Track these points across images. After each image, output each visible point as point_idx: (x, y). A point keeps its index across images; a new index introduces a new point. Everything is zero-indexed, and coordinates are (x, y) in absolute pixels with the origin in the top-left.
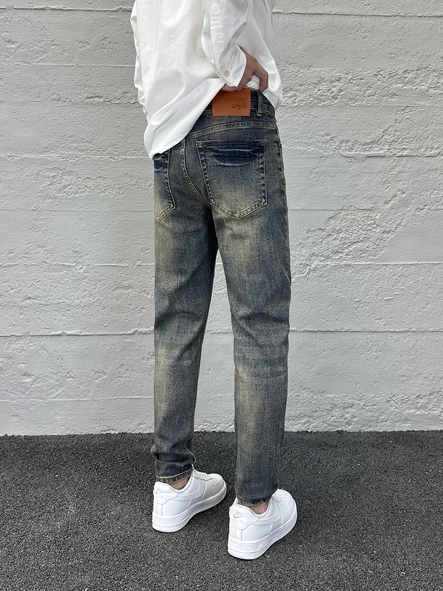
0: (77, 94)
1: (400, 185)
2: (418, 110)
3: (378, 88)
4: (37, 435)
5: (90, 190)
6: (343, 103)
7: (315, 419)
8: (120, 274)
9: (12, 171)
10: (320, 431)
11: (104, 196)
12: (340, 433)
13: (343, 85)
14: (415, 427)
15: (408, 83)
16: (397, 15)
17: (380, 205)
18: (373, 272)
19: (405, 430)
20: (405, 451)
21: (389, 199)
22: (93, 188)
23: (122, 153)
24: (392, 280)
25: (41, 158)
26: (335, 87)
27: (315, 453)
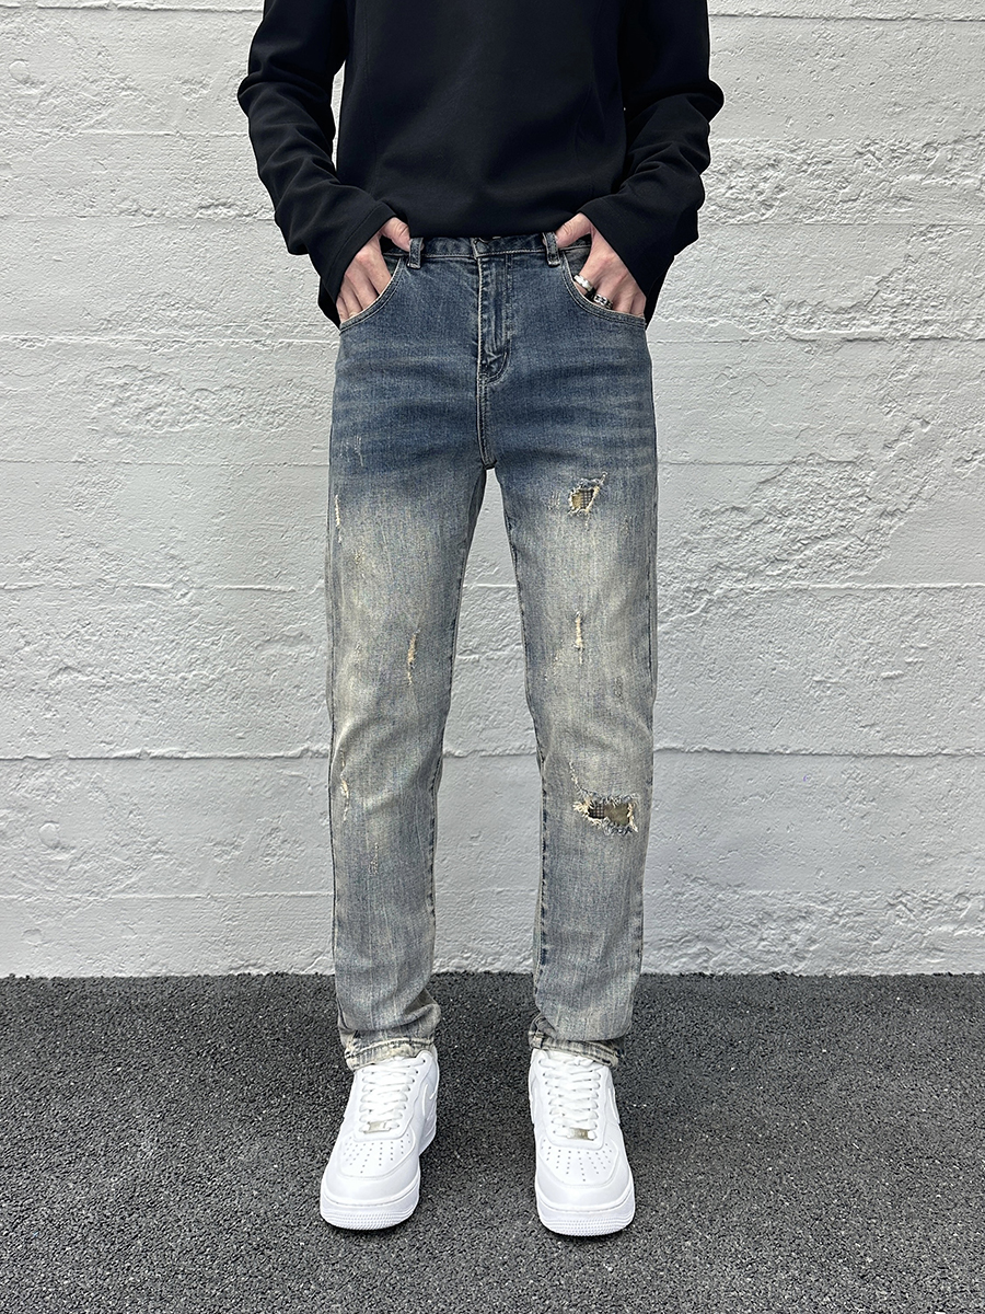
0: (178, 200)
1: (917, 407)
2: (957, 234)
3: (865, 184)
4: (82, 976)
5: (207, 417)
6: (785, 217)
7: (721, 946)
8: (274, 609)
9: (29, 373)
10: (733, 973)
11: (238, 430)
12: (778, 979)
14: (954, 966)
15: (933, 171)
16: (909, 18)
17: (874, 451)
19: (931, 973)
20: (933, 1020)
21: (893, 439)
22: (212, 412)
23: (282, 331)
24: (898, 626)
25: (95, 346)
26: (765, 180)
27: (723, 1022)
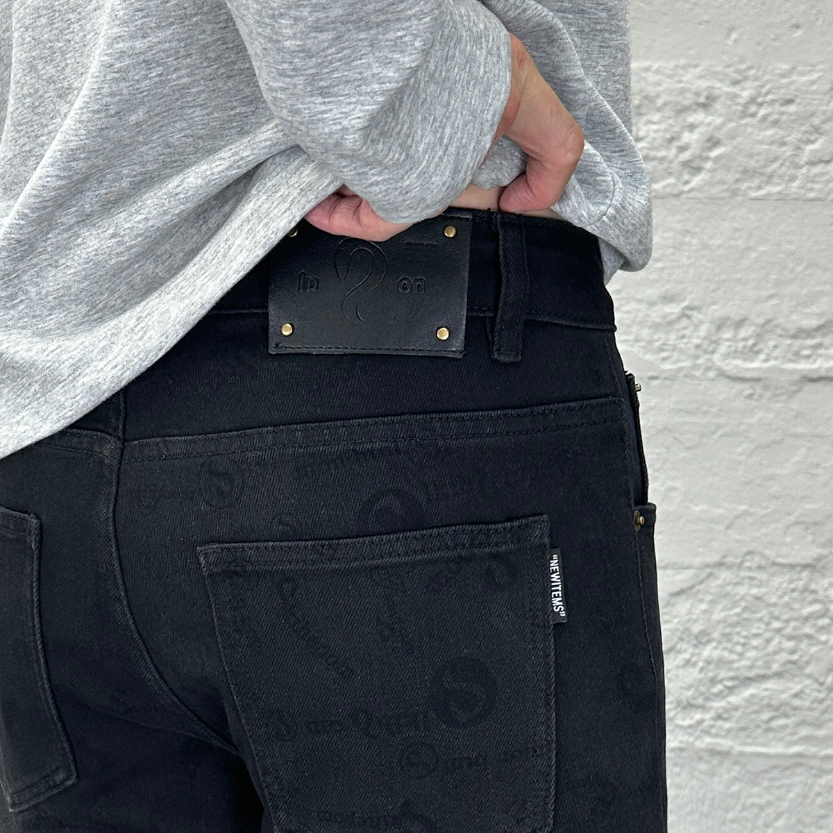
13: (723, 124)
18: (810, 781)
